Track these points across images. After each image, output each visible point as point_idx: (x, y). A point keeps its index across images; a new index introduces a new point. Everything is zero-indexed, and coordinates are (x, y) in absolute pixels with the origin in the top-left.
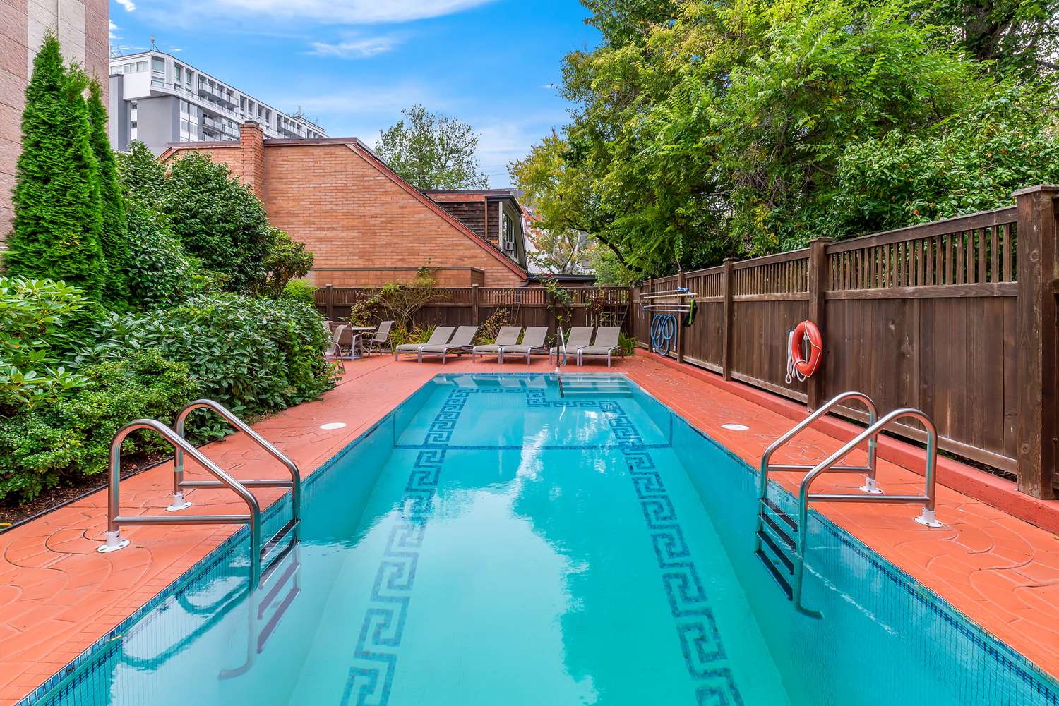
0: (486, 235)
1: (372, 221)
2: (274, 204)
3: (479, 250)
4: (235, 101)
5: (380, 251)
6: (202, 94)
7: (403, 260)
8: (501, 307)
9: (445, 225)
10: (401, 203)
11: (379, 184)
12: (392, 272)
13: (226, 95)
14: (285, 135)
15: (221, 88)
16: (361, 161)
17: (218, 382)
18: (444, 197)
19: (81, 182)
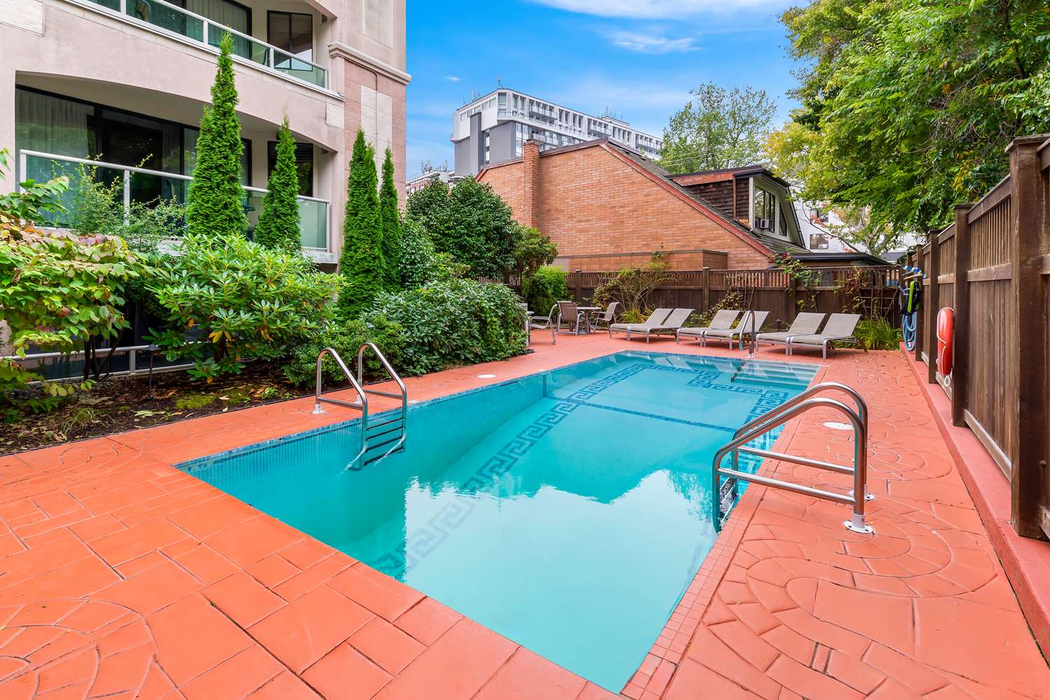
0: (735, 215)
1: (621, 211)
2: (547, 203)
3: (722, 232)
4: (555, 115)
5: (627, 238)
6: (532, 115)
7: (647, 245)
8: (733, 290)
9: (688, 209)
10: (646, 191)
11: (627, 177)
12: (629, 258)
13: (548, 112)
14: (594, 135)
15: (545, 107)
16: (612, 157)
17: (422, 338)
18: (691, 180)
19: (372, 213)
